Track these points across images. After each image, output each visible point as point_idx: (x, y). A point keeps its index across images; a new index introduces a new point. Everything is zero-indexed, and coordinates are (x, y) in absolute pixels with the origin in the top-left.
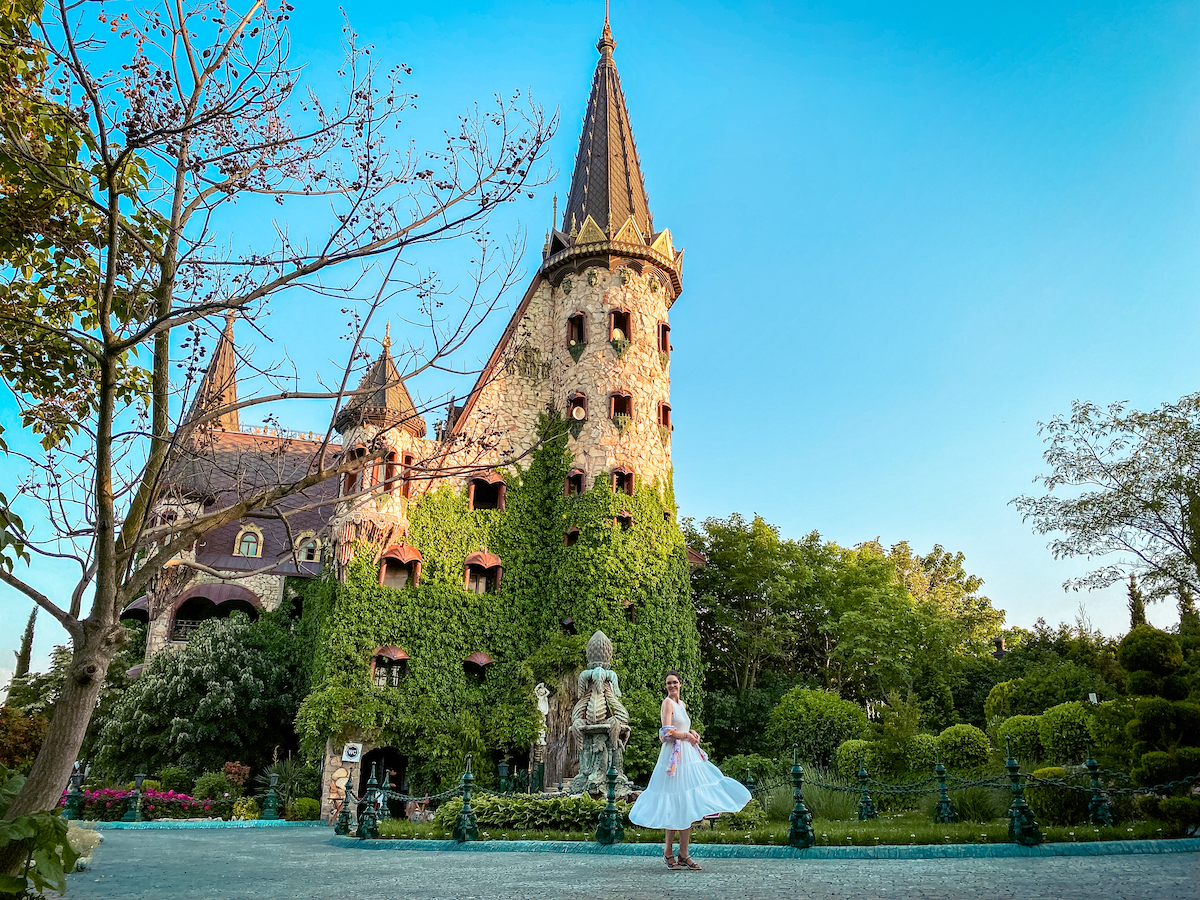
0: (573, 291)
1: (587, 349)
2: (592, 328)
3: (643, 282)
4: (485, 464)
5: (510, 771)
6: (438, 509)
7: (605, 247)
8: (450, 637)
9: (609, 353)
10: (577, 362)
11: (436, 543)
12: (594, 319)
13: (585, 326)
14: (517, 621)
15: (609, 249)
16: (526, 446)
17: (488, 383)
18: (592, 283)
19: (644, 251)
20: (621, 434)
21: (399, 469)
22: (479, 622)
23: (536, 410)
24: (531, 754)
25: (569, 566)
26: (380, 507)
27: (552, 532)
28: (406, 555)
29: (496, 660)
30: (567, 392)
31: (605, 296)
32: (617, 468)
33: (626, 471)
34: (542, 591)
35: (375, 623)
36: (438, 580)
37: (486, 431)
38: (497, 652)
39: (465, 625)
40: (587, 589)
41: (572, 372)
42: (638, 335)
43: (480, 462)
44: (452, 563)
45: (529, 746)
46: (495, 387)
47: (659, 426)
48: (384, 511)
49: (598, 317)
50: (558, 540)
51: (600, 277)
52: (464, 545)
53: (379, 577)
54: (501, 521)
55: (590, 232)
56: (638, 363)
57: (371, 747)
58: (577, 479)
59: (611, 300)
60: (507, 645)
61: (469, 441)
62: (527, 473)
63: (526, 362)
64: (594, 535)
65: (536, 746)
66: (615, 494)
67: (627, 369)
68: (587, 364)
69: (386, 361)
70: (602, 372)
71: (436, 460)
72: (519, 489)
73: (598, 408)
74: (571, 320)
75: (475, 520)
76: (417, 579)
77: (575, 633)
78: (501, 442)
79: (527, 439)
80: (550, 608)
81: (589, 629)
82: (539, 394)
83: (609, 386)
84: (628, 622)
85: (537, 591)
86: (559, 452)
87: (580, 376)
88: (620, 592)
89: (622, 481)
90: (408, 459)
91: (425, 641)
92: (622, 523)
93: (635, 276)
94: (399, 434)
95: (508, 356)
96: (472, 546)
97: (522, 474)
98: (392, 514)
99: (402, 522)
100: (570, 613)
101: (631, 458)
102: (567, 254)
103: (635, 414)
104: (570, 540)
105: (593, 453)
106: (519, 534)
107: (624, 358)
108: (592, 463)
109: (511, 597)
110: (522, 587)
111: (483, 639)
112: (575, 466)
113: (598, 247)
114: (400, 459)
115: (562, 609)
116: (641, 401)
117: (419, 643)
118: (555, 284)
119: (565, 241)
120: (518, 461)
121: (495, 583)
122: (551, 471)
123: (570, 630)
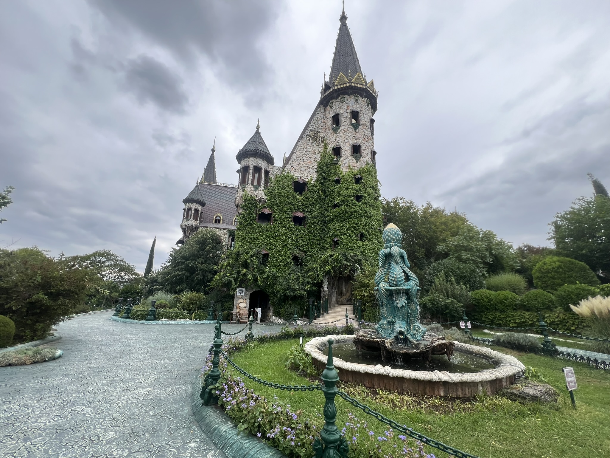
0: (334, 106)
1: (341, 128)
2: (343, 119)
3: (363, 101)
4: (298, 176)
5: (314, 302)
6: (280, 193)
7: (348, 85)
8: (286, 245)
9: (351, 129)
10: (336, 134)
11: (279, 206)
12: (343, 116)
13: (340, 119)
14: (313, 239)
15: (350, 86)
16: (315, 170)
17: (299, 144)
18: (342, 102)
19: (364, 87)
20: (357, 162)
21: (263, 176)
22: (298, 239)
23: (319, 155)
24: (322, 295)
25: (335, 216)
26: (255, 191)
27: (328, 204)
28: (267, 211)
29: (306, 255)
30: (332, 146)
31: (348, 106)
32: (355, 175)
33: (360, 176)
34: (324, 227)
35: (254, 238)
36: (280, 222)
37: (298, 163)
38: (305, 252)
39: (292, 240)
40: (343, 226)
41: (334, 138)
42: (362, 122)
43: (296, 175)
44: (286, 215)
45: (320, 291)
46: (302, 145)
47: (372, 160)
48: (257, 192)
49: (345, 115)
50: (330, 206)
51: (346, 99)
52: (291, 208)
53: (256, 219)
54: (306, 198)
55: (341, 80)
56: (363, 133)
57: (254, 290)
58: (338, 181)
59: (351, 108)
60: (310, 249)
61: (291, 167)
62: (316, 180)
63: (314, 136)
64: (346, 203)
65: (324, 291)
66: (355, 186)
67: (358, 135)
68: (341, 134)
69: (257, 133)
70: (347, 137)
71: (278, 173)
72: (313, 186)
73: (346, 151)
74: (333, 117)
75: (295, 198)
76: (272, 221)
77: (338, 244)
78: (305, 168)
79: (316, 167)
80: (327, 234)
81: (344, 242)
82: (320, 149)
83: (351, 142)
84: (361, 240)
85: (322, 227)
86: (329, 171)
87: (338, 139)
88: (358, 227)
89: (358, 181)
90: (267, 173)
91: (275, 247)
92: (358, 198)
93: (360, 98)
94: (263, 162)
95: (307, 134)
96: (294, 208)
97: (314, 180)
98: (260, 193)
99: (265, 197)
100: (336, 236)
101: (361, 171)
102: (331, 90)
103: (362, 153)
104: (335, 206)
105: (345, 170)
106: (314, 203)
107: (357, 131)
108: (344, 174)
109: (310, 229)
110: (315, 226)
111: (300, 246)
112: (337, 176)
113: (345, 85)
114: (263, 172)
115: (332, 234)
116: (365, 148)
117: (273, 247)
118: (325, 106)
119: (330, 85)
120: (312, 175)
121: (304, 223)
122: (326, 179)
123: (336, 243)
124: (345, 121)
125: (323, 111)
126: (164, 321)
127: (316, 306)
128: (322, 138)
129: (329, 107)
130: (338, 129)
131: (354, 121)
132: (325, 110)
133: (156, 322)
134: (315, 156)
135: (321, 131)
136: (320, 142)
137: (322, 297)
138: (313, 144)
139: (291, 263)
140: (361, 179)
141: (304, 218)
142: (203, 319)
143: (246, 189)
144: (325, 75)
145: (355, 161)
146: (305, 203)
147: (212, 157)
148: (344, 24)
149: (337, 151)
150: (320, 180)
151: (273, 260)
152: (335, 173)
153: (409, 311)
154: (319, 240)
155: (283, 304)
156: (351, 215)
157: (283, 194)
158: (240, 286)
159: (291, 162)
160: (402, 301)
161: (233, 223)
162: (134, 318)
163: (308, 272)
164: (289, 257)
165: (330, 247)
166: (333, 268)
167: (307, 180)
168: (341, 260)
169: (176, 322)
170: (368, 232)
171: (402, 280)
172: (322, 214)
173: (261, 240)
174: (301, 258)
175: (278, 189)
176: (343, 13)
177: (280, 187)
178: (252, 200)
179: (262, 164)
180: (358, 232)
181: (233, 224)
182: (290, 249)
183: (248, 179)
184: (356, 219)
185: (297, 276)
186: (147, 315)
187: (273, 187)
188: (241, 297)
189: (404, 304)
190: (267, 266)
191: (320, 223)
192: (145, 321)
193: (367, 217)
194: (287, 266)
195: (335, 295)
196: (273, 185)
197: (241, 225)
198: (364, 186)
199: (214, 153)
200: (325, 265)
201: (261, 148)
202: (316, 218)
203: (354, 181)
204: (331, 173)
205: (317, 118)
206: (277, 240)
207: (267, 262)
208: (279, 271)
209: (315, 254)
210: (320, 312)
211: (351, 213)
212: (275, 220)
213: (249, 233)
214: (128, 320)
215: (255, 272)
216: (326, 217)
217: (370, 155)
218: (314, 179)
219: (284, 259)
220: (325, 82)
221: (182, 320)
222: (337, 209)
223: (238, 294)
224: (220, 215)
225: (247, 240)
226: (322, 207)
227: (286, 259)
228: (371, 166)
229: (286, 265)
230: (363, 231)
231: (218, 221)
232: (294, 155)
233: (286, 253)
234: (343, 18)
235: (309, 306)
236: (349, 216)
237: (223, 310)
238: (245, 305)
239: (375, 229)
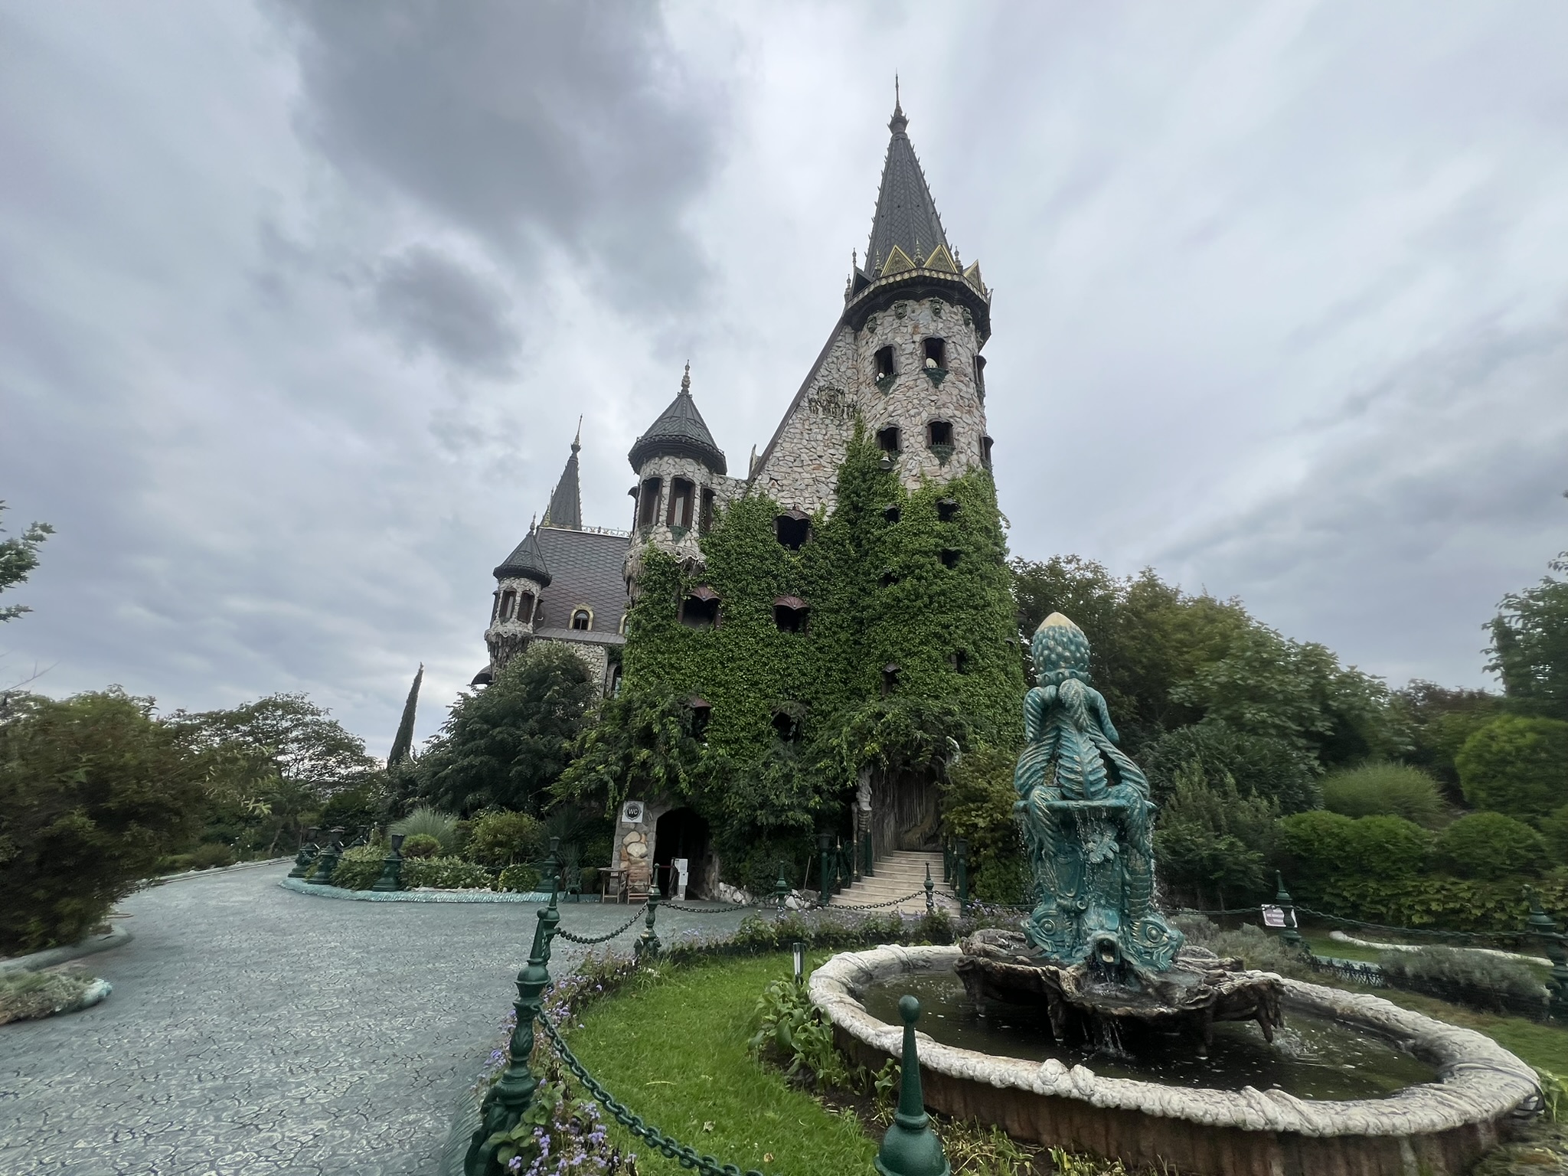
0: (879, 328)
1: (898, 381)
2: (902, 359)
3: (955, 314)
4: (789, 503)
5: (833, 844)
6: (740, 546)
7: (914, 274)
8: (756, 683)
9: (924, 383)
10: (886, 394)
11: (738, 581)
12: (904, 350)
13: (895, 358)
14: (830, 669)
15: (918, 277)
16: (832, 486)
17: (790, 422)
18: (900, 316)
19: (956, 279)
20: (942, 464)
21: (697, 502)
22: (788, 668)
23: (842, 450)
24: (855, 823)
25: (888, 606)
26: (676, 540)
27: (867, 573)
28: (706, 594)
29: (809, 712)
30: (877, 427)
31: (916, 327)
32: (941, 498)
33: (951, 501)
34: (858, 636)
35: (672, 666)
36: (742, 622)
37: (789, 470)
38: (809, 703)
39: (772, 671)
40: (910, 632)
41: (880, 406)
42: (953, 364)
43: (784, 501)
44: (757, 604)
45: (850, 812)
46: (797, 425)
47: (982, 460)
48: (682, 544)
49: (909, 348)
50: (874, 581)
51: (909, 309)
52: (769, 584)
53: (676, 616)
54: (810, 559)
55: (896, 263)
56: (955, 392)
57: (669, 808)
58: (893, 515)
59: (922, 330)
60: (820, 695)
61: (771, 479)
62: (834, 514)
63: (829, 402)
64: (917, 571)
65: (860, 811)
66: (939, 526)
67: (944, 397)
68: (899, 395)
69: (684, 397)
70: (916, 401)
71: (737, 496)
72: (828, 528)
73: (914, 438)
74: (877, 354)
75: (780, 558)
76: (718, 620)
77: (897, 681)
78: (806, 482)
79: (834, 479)
80: (867, 654)
81: (913, 675)
82: (845, 434)
83: (924, 415)
84: (960, 670)
85: (852, 634)
86: (870, 488)
87: (891, 408)
88: (950, 634)
89: (946, 512)
90: (708, 494)
91: (727, 689)
92: (949, 558)
93: (946, 307)
94: (697, 467)
95: (811, 396)
96: (779, 586)
97: (829, 514)
98: (690, 547)
99: (701, 558)
100: (891, 659)
101: (955, 488)
102: (872, 288)
103: (956, 443)
104: (888, 579)
105: (912, 486)
106: (830, 573)
107: (941, 386)
108: (909, 495)
109: (822, 641)
110: (835, 633)
111: (792, 688)
112: (889, 501)
113: (906, 276)
114: (698, 491)
115: (881, 656)
116: (962, 430)
117: (721, 690)
118: (857, 329)
119: (869, 278)
120: (824, 501)
121: (805, 625)
122: (862, 509)
123: (891, 679)
124: (910, 363)
125: (850, 339)
126: (421, 893)
127: (838, 854)
128: (849, 406)
129: (865, 331)
130: (892, 382)
131: (931, 363)
132: (856, 338)
133: (401, 895)
134: (832, 451)
135: (846, 390)
136: (845, 416)
137: (856, 828)
138: (827, 421)
139: (770, 733)
140: (953, 508)
141: (802, 613)
142: (527, 890)
143: (652, 536)
144: (854, 254)
145: (937, 462)
146: (806, 571)
147: (573, 464)
148: (901, 136)
149: (890, 438)
150: (847, 513)
151: (720, 724)
152: (885, 494)
153: (1127, 877)
154: (846, 672)
155: (749, 847)
156: (931, 603)
157: (749, 550)
158: (631, 796)
159: (771, 468)
160: (1101, 846)
161: (621, 628)
162: (343, 885)
163: (814, 760)
164: (764, 717)
165: (876, 689)
166: (884, 747)
167: (810, 512)
168: (907, 726)
169: (453, 897)
170: (978, 649)
171: (1099, 780)
172: (852, 602)
173: (688, 671)
174: (796, 721)
175: (737, 537)
176: (898, 110)
177: (741, 530)
178: (667, 563)
179: (696, 473)
180: (949, 649)
181: (621, 632)
182: (766, 696)
183: (659, 511)
184: (944, 613)
185: (786, 770)
186: (379, 874)
187: (723, 531)
188: (633, 826)
189: (1111, 855)
190: (705, 740)
191: (849, 626)
192: (369, 892)
193: (975, 608)
194: (758, 741)
195: (892, 823)
196: (722, 526)
197: (638, 629)
198: (963, 527)
199: (578, 454)
200: (863, 740)
201: (692, 432)
202: (837, 612)
203: (936, 513)
204: (875, 493)
205: (837, 358)
206: (731, 670)
207: (706, 731)
208: (736, 754)
209: (836, 709)
210: (850, 872)
211: (930, 597)
212: (728, 618)
213: (659, 651)
214: (326, 888)
215: (672, 757)
216: (864, 609)
217: (976, 448)
218: (830, 510)
219: (752, 721)
220: (856, 269)
221: (471, 890)
222: (892, 588)
223: (625, 819)
224: (587, 609)
225: (653, 671)
226: (851, 583)
227: (756, 723)
228: (979, 475)
229: (756, 739)
230: (962, 644)
231: (581, 624)
232: (777, 449)
233: (757, 705)
234: (898, 123)
235: (819, 855)
236: (925, 606)
237: (583, 863)
238: (644, 850)
239: (997, 639)
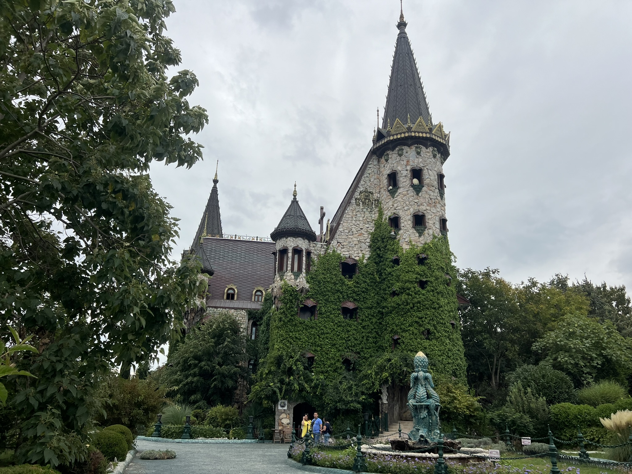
0: (390, 160)
1: (399, 191)
2: (401, 179)
3: (428, 152)
4: (347, 254)
5: (370, 417)
6: (325, 278)
7: (407, 135)
8: (335, 345)
9: (412, 192)
10: (393, 198)
11: (325, 296)
12: (402, 174)
13: (397, 178)
14: (368, 337)
15: (409, 136)
16: (368, 244)
17: (346, 212)
18: (400, 155)
19: (428, 135)
20: (420, 236)
21: (304, 258)
22: (349, 337)
23: (372, 225)
24: (380, 408)
25: (394, 308)
26: (296, 279)
27: (385, 290)
28: (310, 303)
29: (359, 357)
30: (389, 214)
31: (408, 161)
32: (418, 254)
33: (424, 256)
34: (381, 320)
35: (296, 338)
36: (327, 315)
37: (346, 237)
38: (359, 353)
39: (342, 339)
40: (404, 320)
41: (391, 203)
42: (426, 181)
43: (344, 253)
44: (333, 306)
45: (379, 404)
46: (350, 213)
47: (441, 231)
48: (298, 281)
49: (405, 173)
50: (388, 294)
51: (404, 151)
52: (339, 297)
53: (297, 314)
54: (357, 283)
55: (398, 127)
56: (427, 196)
57: (298, 403)
58: (396, 262)
59: (411, 163)
60: (364, 349)
61: (338, 242)
62: (369, 258)
63: (366, 199)
64: (407, 291)
65: (382, 403)
66: (418, 268)
67: (422, 200)
68: (399, 199)
69: (295, 202)
70: (407, 203)
71: (322, 253)
72: (366, 266)
73: (406, 222)
74: (389, 175)
75: (343, 283)
76: (316, 315)
77: (399, 344)
78: (355, 242)
79: (368, 240)
80: (386, 329)
81: (406, 341)
82: (373, 216)
83: (412, 210)
84: (427, 339)
85: (378, 320)
86: (386, 246)
87: (395, 205)
88: (423, 322)
89: (422, 261)
90: (309, 253)
91: (321, 348)
92: (423, 284)
93: (424, 149)
94: (303, 241)
95: (356, 197)
96: (343, 297)
97: (366, 258)
98: (302, 282)
99: (307, 286)
100: (396, 333)
101: (425, 249)
102: (386, 140)
103: (427, 224)
104: (394, 294)
105: (406, 247)
106: (367, 289)
107: (420, 194)
108: (404, 252)
109: (364, 324)
110: (370, 319)
111: (351, 346)
112: (395, 254)
113: (403, 135)
114: (304, 254)
115: (391, 331)
116: (430, 217)
117: (319, 349)
118: (380, 156)
119: (385, 134)
120: (364, 252)
121: (356, 315)
122: (382, 257)
123: (396, 342)
124: (404, 180)
125: (376, 162)
126: (200, 439)
127: (373, 422)
128: (375, 200)
129: (383, 160)
130: (396, 192)
131: (416, 181)
132: (378, 162)
133: (193, 441)
134: (367, 226)
135: (374, 192)
136: (374, 206)
137: (381, 411)
138: (365, 210)
139: (341, 368)
140: (425, 259)
141: (355, 309)
142: (242, 438)
143: (285, 277)
145: (417, 235)
146: (356, 289)
147: (214, 192)
148: (403, 35)
149: (395, 221)
150: (375, 259)
151: (319, 364)
152: (393, 250)
154: (376, 338)
155: (334, 419)
156: (414, 307)
157: (329, 280)
158: (284, 398)
159: (338, 237)
160: (424, 414)
162: (167, 437)
163: (361, 380)
164: (338, 360)
165: (390, 346)
166: (391, 375)
167: (357, 258)
168: (400, 365)
169: (214, 441)
170: (436, 328)
171: (425, 398)
172: (378, 303)
173: (304, 340)
174: (353, 362)
175: (323, 274)
176: (402, 17)
177: (325, 270)
178: (293, 291)
179: (302, 244)
180: (422, 329)
181: (253, 300)
182: (339, 351)
183: (287, 265)
184: (420, 311)
185: (349, 385)
186: (182, 432)
187: (316, 271)
188: (283, 411)
190: (312, 372)
191: (377, 315)
192: (181, 440)
193: (435, 308)
194: (336, 372)
195: (398, 408)
196: (315, 268)
197: (280, 321)
198: (430, 268)
200: (382, 371)
201: (301, 225)
202: (371, 308)
203: (417, 262)
204: (388, 249)
205: (369, 174)
206: (323, 339)
207: (313, 368)
208: (327, 378)
209: (371, 356)
210: (378, 430)
211: (413, 304)
212: (320, 314)
213: (290, 331)
214: (160, 439)
215: (301, 380)
216: (383, 308)
217: (438, 225)
218: (367, 256)
219: (333, 363)
220: (378, 128)
221: (220, 439)
222: (396, 298)
223: (280, 408)
224: (234, 287)
225: (288, 341)
226: (377, 293)
227: (335, 363)
228: (439, 239)
229: (335, 371)
230: (429, 327)
231: (230, 297)
232: (340, 227)
233: (335, 355)
234: (402, 25)
235: (365, 423)
236: (411, 308)
237: (264, 427)
238: (288, 421)
239: (445, 323)
